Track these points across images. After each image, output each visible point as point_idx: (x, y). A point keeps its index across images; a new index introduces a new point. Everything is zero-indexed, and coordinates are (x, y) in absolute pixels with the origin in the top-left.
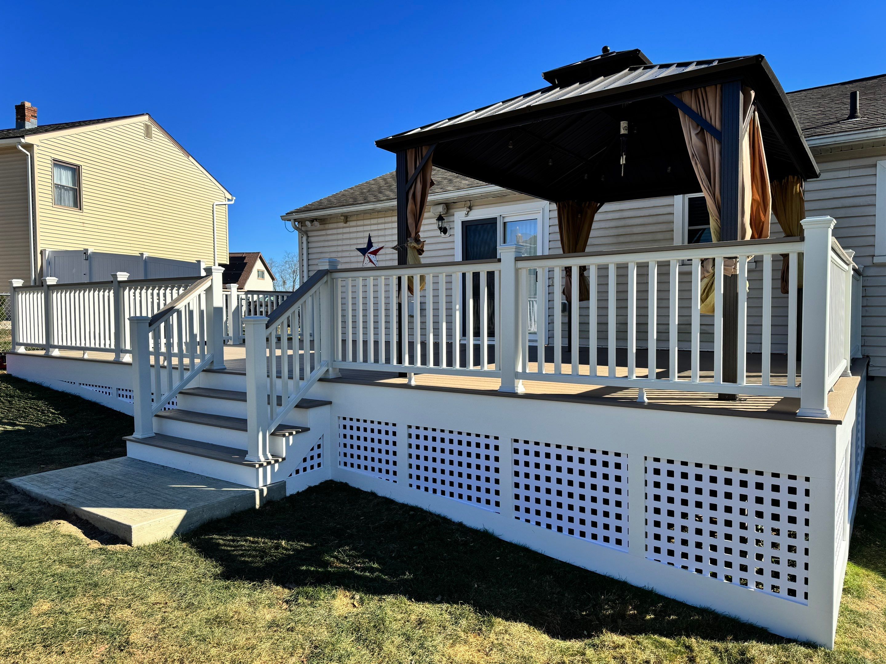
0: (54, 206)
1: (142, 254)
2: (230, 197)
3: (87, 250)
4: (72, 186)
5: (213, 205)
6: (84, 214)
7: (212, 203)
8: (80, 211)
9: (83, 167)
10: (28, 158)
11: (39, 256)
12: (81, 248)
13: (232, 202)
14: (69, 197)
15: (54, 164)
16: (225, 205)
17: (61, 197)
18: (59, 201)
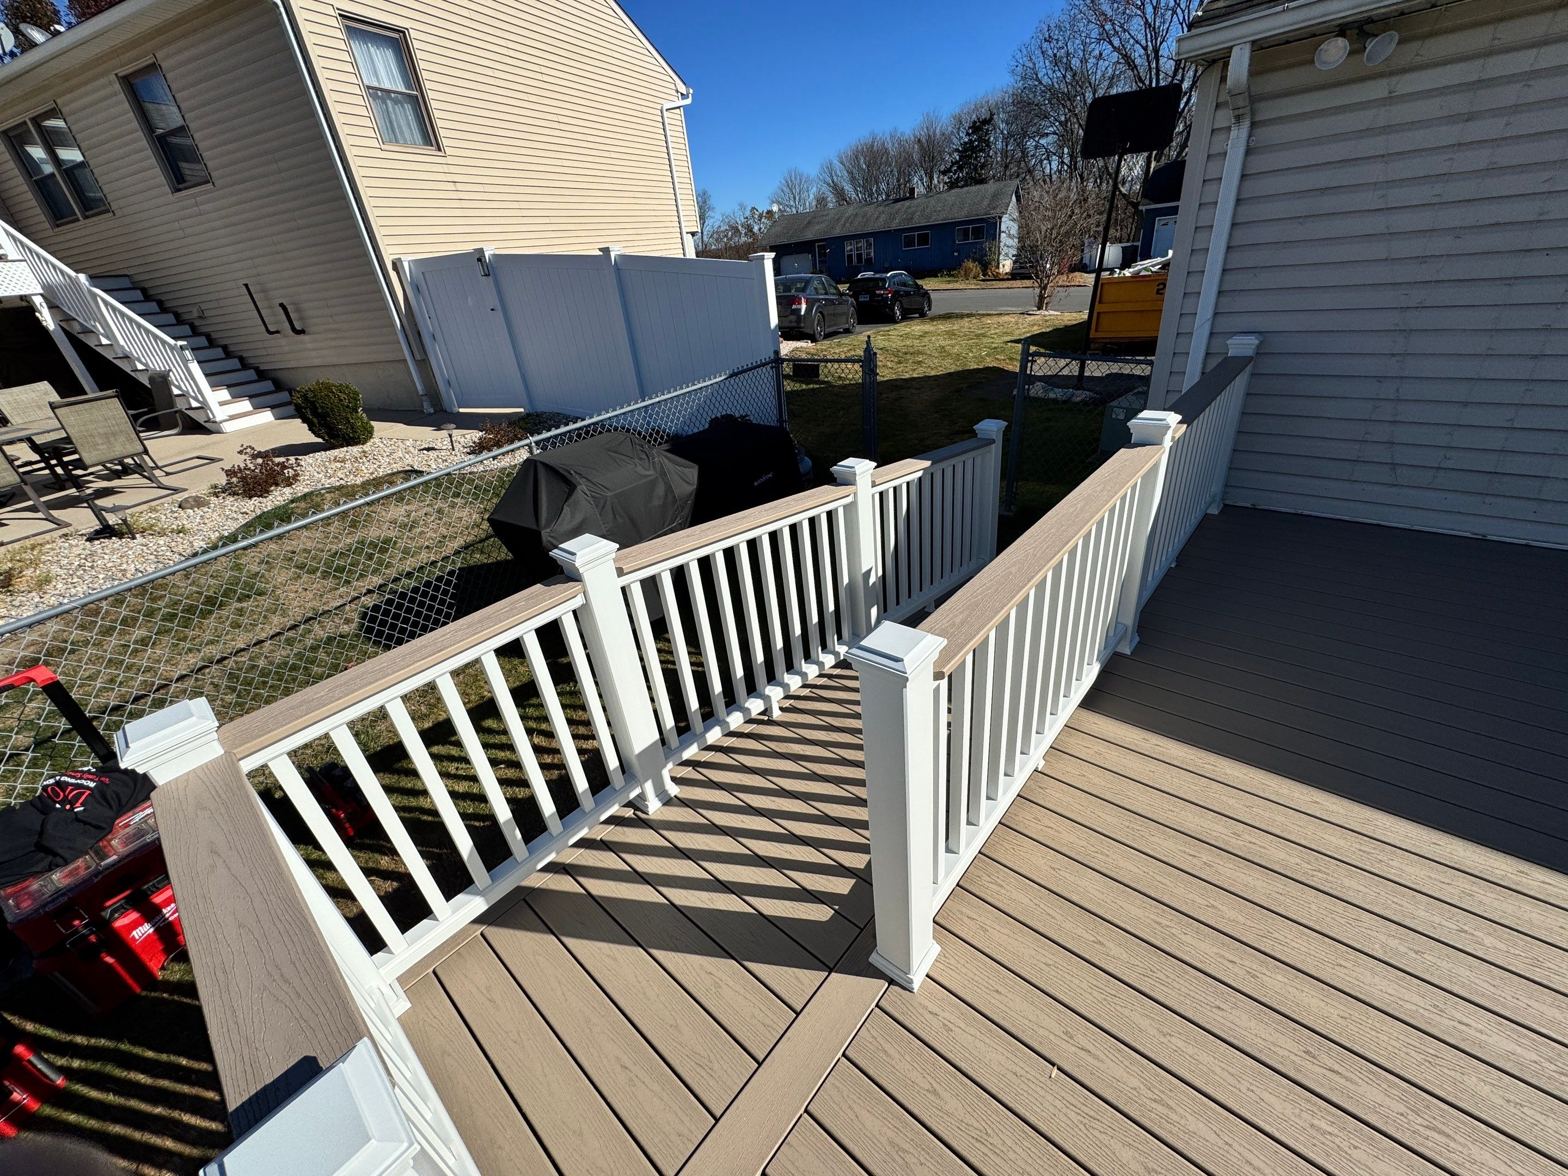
0: (383, 147)
1: (606, 251)
2: (683, 89)
3: (481, 251)
4: (404, 90)
5: (662, 112)
6: (449, 160)
7: (659, 107)
8: (440, 154)
9: (413, 34)
10: (281, 14)
11: (393, 275)
12: (469, 248)
13: (688, 101)
14: (405, 116)
15: (347, 27)
16: (679, 108)
17: (391, 122)
18: (390, 134)
